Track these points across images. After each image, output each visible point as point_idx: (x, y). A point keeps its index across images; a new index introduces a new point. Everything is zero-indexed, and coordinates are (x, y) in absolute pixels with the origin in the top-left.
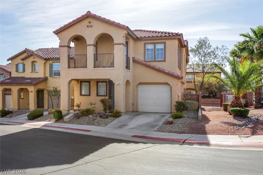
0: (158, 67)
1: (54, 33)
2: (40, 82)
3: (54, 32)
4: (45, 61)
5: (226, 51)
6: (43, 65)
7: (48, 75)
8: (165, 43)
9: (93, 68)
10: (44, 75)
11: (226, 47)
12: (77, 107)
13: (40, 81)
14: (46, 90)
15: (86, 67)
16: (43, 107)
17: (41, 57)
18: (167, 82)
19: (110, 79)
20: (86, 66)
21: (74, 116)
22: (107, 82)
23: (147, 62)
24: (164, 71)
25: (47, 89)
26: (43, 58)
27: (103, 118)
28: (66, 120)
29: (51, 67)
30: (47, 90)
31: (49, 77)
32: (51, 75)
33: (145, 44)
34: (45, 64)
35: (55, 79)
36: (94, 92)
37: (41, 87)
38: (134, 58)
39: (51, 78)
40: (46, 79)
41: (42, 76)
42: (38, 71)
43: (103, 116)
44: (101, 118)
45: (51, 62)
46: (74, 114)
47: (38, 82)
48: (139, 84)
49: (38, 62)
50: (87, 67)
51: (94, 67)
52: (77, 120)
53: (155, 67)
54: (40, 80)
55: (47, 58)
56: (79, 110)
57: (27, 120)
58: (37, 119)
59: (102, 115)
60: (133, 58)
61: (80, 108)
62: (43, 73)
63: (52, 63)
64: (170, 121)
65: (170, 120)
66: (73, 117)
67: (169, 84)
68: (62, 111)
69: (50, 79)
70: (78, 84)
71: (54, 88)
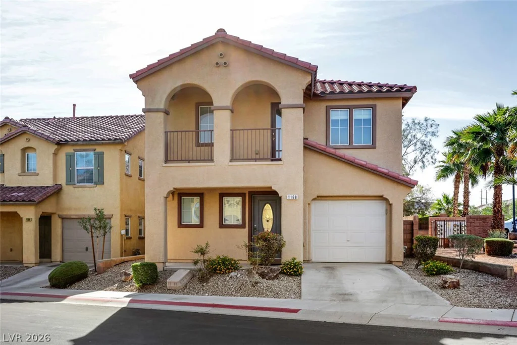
0: (365, 162)
1: (132, 78)
2: (47, 197)
3: (131, 76)
4: (56, 147)
5: (434, 130)
6: (51, 156)
7: (62, 180)
8: (373, 108)
9: (228, 161)
10: (54, 181)
11: (433, 122)
12: (200, 253)
13: (48, 195)
14: (57, 216)
15: (212, 160)
16: (50, 257)
17: (47, 139)
18: (381, 194)
19: (271, 188)
20: (210, 158)
21: (191, 276)
22: (245, 194)
23: (337, 150)
24: (379, 169)
25: (60, 213)
26: (52, 140)
27: (269, 279)
28: (172, 285)
29: (70, 161)
30: (60, 216)
31: (67, 185)
32: (70, 180)
33: (328, 109)
34: (55, 154)
35: (80, 189)
36: (212, 218)
37: (48, 208)
38: (307, 139)
39: (71, 187)
40: (57, 191)
41: (49, 183)
42: (37, 172)
43: (268, 273)
44: (263, 278)
45: (69, 150)
46: (189, 270)
47: (44, 197)
48: (314, 199)
49: (37, 151)
50: (215, 159)
51: (232, 160)
52: (204, 284)
53: (356, 160)
54: (48, 192)
55: (61, 141)
56: (205, 261)
57: (46, 287)
58: (78, 284)
59: (263, 272)
60: (306, 141)
61: (206, 257)
62: (51, 176)
63: (73, 151)
64: (453, 282)
65: (452, 279)
66: (188, 278)
67: (386, 200)
68: (157, 264)
69: (67, 190)
70: (173, 199)
71: (95, 209)
